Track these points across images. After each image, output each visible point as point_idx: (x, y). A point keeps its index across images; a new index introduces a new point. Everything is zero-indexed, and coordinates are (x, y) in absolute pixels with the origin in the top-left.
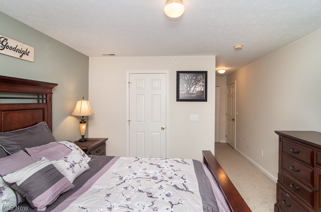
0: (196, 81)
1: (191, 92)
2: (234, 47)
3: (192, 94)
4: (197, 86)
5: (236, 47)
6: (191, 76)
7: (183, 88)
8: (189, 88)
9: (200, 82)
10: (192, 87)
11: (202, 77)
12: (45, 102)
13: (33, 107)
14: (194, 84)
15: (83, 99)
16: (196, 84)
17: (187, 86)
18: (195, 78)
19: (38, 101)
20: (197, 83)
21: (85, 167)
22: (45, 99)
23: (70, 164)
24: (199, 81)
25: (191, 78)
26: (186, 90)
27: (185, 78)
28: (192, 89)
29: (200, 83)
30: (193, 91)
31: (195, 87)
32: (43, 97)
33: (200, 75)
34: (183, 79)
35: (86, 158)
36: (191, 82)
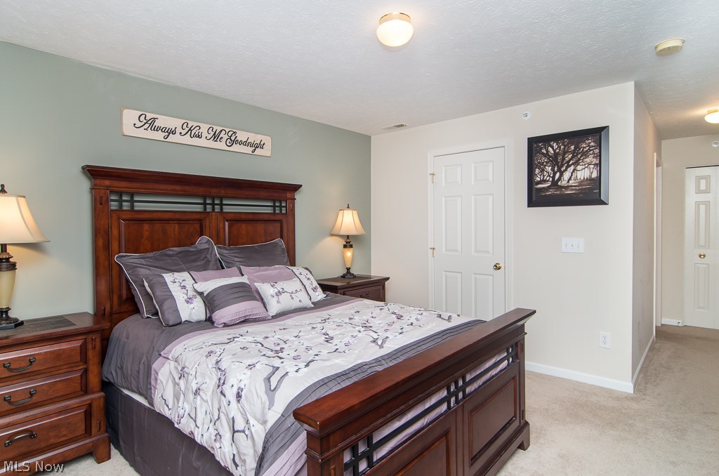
0: (578, 154)
1: (563, 183)
2: (656, 48)
3: (567, 188)
4: (579, 168)
5: (660, 48)
6: (563, 144)
7: (544, 176)
8: (558, 175)
9: (586, 157)
10: (566, 170)
11: (592, 144)
12: (284, 212)
13: (266, 217)
14: (573, 164)
15: (348, 207)
16: (576, 163)
17: (553, 170)
18: (573, 147)
19: (274, 210)
20: (579, 159)
21: (300, 301)
22: (284, 207)
23: (276, 290)
24: (585, 154)
25: (564, 148)
26: (551, 179)
27: (547, 151)
28: (566, 175)
29: (588, 160)
30: (570, 179)
31: (574, 171)
32: (281, 204)
33: (589, 139)
34: (543, 154)
35: (317, 294)
36: (563, 159)
